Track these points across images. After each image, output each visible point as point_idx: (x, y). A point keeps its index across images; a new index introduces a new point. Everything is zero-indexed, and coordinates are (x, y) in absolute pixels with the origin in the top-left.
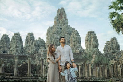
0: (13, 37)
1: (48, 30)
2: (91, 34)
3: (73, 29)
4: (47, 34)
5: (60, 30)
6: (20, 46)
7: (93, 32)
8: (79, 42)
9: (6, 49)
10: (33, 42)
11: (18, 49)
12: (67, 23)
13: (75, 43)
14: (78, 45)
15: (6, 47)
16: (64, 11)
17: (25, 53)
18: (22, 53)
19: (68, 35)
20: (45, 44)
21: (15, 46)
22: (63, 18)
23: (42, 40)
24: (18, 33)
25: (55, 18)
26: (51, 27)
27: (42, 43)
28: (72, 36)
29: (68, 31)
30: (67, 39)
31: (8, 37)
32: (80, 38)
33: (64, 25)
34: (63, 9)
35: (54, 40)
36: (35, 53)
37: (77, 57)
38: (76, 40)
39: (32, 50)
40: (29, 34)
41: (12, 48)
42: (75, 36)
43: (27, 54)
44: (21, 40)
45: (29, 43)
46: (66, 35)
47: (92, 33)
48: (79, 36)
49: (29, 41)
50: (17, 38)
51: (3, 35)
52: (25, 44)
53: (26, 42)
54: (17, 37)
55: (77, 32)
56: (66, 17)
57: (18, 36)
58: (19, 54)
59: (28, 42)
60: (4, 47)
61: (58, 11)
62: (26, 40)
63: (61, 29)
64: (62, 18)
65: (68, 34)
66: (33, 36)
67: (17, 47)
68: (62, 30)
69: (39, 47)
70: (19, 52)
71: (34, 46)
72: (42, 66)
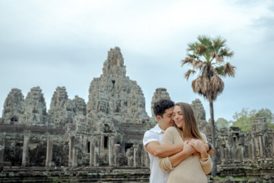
0: (29, 94)
1: (91, 83)
2: (161, 93)
3: (134, 83)
4: (90, 90)
5: (112, 84)
6: (40, 110)
7: (165, 90)
8: (143, 106)
9: (16, 114)
10: (64, 102)
11: (37, 114)
12: (125, 73)
13: (136, 106)
14: (140, 109)
15: (16, 111)
16: (120, 53)
17: (49, 122)
18: (44, 123)
19: (126, 93)
20: (85, 106)
21: (32, 110)
22: (118, 64)
23: (81, 99)
24: (38, 87)
25: (105, 64)
26: (97, 79)
27: (81, 105)
28: (130, 95)
29: (124, 87)
30: (124, 100)
31: (21, 94)
32: (144, 98)
33: (120, 76)
34: (118, 49)
35: (99, 102)
36: (67, 122)
37: (137, 131)
38: (137, 102)
39: (61, 117)
40: (59, 88)
41: (25, 113)
42: (136, 95)
43: (52, 124)
44: (42, 100)
45: (57, 105)
46: (122, 92)
47: (163, 92)
48: (143, 95)
49: (58, 101)
50: (37, 96)
51: (12, 90)
52: (51, 106)
53: (54, 102)
54: (36, 94)
55: (140, 89)
56: (123, 63)
57: (37, 92)
58: (39, 123)
59: (56, 102)
60: (13, 110)
61: (109, 52)
62: (53, 99)
63: (114, 82)
64: (116, 63)
65: (124, 90)
66: (66, 93)
67: (35, 111)
68: (116, 83)
69: (74, 111)
70: (39, 120)
71: (65, 109)
72: (72, 149)
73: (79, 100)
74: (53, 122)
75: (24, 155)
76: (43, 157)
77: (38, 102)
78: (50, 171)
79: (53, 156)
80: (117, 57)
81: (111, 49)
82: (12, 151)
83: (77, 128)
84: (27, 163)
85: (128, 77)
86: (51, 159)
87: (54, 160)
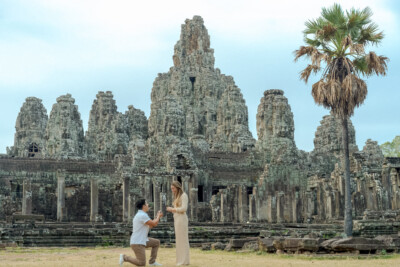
0: (55, 107)
1: (155, 84)
2: (272, 99)
3: (230, 80)
4: (154, 96)
5: (190, 83)
6: (74, 133)
7: (280, 93)
8: (244, 120)
9: (36, 139)
10: (111, 119)
11: (69, 141)
12: (212, 62)
13: (232, 121)
14: (238, 127)
15: (35, 135)
16: (203, 27)
17: (89, 153)
18: (81, 154)
19: (214, 98)
20: (146, 122)
21: (61, 133)
22: (200, 48)
23: (139, 111)
24: (69, 96)
25: (177, 48)
26: (165, 74)
27: (139, 122)
28: (221, 103)
29: (211, 88)
30: (211, 111)
31: (41, 106)
32: (246, 108)
33: (203, 69)
34: (198, 20)
35: (168, 119)
36: (117, 152)
37: (232, 164)
38: (234, 115)
39: (106, 144)
40: (101, 94)
41: (51, 139)
42: (231, 103)
43: (93, 156)
44: (76, 116)
45: (100, 122)
46: (208, 97)
47: (276, 97)
48: (243, 101)
49: (101, 116)
50: (67, 111)
51: (27, 100)
52: (90, 125)
53: (94, 118)
54: (65, 108)
55: (238, 91)
56: (209, 44)
57: (68, 104)
58: (73, 155)
59: (97, 119)
60: (32, 133)
61: (183, 26)
62: (92, 112)
63: (193, 80)
64: (195, 46)
65: (211, 94)
66: (114, 102)
67: (66, 136)
68: (197, 82)
69: (128, 133)
70: (73, 150)
71: (113, 130)
72: (126, 196)
73: (134, 114)
74: (94, 151)
75: (59, 205)
76: (85, 208)
77: (70, 120)
78: (98, 227)
79: (100, 206)
80: (197, 35)
81: (187, 21)
82: (42, 199)
83: (134, 162)
84: (64, 217)
85: (218, 70)
86: (97, 211)
87: (101, 212)
